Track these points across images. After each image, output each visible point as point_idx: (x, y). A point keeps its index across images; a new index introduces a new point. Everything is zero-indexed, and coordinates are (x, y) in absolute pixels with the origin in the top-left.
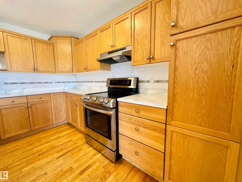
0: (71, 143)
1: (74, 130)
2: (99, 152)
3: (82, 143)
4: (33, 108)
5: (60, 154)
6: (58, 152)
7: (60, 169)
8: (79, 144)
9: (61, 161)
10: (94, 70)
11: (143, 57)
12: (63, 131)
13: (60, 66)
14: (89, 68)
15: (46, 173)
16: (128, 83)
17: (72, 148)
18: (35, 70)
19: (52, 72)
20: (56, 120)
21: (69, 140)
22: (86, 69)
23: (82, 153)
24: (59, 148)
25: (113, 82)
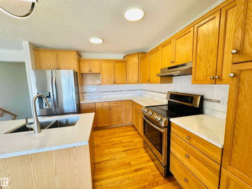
0: (133, 143)
1: (136, 132)
2: (153, 160)
3: (140, 146)
4: (112, 110)
5: (125, 149)
6: (124, 147)
7: (123, 160)
8: (138, 146)
9: (124, 155)
10: (155, 82)
11: (206, 76)
12: (129, 131)
13: (130, 78)
14: (151, 81)
15: (115, 159)
16: (189, 100)
17: (133, 148)
18: (115, 83)
19: (124, 83)
20: (125, 120)
21: (131, 140)
22: (149, 82)
23: (139, 155)
24: (125, 144)
25: (173, 96)
